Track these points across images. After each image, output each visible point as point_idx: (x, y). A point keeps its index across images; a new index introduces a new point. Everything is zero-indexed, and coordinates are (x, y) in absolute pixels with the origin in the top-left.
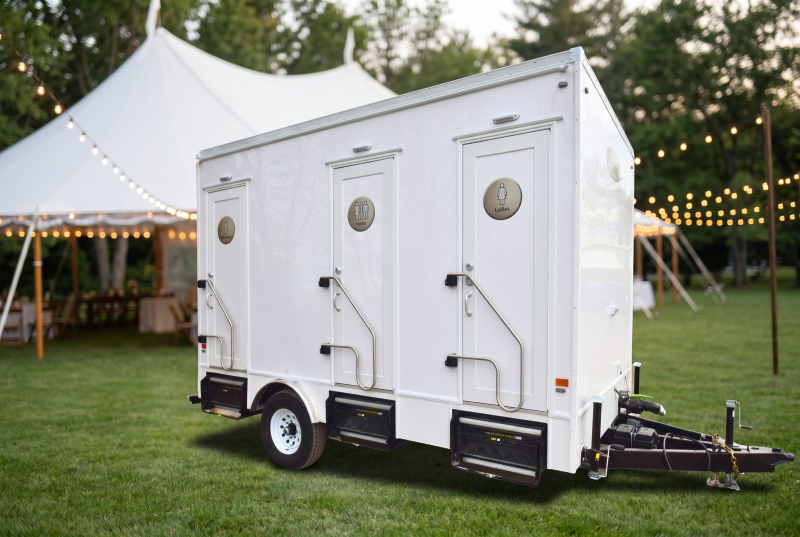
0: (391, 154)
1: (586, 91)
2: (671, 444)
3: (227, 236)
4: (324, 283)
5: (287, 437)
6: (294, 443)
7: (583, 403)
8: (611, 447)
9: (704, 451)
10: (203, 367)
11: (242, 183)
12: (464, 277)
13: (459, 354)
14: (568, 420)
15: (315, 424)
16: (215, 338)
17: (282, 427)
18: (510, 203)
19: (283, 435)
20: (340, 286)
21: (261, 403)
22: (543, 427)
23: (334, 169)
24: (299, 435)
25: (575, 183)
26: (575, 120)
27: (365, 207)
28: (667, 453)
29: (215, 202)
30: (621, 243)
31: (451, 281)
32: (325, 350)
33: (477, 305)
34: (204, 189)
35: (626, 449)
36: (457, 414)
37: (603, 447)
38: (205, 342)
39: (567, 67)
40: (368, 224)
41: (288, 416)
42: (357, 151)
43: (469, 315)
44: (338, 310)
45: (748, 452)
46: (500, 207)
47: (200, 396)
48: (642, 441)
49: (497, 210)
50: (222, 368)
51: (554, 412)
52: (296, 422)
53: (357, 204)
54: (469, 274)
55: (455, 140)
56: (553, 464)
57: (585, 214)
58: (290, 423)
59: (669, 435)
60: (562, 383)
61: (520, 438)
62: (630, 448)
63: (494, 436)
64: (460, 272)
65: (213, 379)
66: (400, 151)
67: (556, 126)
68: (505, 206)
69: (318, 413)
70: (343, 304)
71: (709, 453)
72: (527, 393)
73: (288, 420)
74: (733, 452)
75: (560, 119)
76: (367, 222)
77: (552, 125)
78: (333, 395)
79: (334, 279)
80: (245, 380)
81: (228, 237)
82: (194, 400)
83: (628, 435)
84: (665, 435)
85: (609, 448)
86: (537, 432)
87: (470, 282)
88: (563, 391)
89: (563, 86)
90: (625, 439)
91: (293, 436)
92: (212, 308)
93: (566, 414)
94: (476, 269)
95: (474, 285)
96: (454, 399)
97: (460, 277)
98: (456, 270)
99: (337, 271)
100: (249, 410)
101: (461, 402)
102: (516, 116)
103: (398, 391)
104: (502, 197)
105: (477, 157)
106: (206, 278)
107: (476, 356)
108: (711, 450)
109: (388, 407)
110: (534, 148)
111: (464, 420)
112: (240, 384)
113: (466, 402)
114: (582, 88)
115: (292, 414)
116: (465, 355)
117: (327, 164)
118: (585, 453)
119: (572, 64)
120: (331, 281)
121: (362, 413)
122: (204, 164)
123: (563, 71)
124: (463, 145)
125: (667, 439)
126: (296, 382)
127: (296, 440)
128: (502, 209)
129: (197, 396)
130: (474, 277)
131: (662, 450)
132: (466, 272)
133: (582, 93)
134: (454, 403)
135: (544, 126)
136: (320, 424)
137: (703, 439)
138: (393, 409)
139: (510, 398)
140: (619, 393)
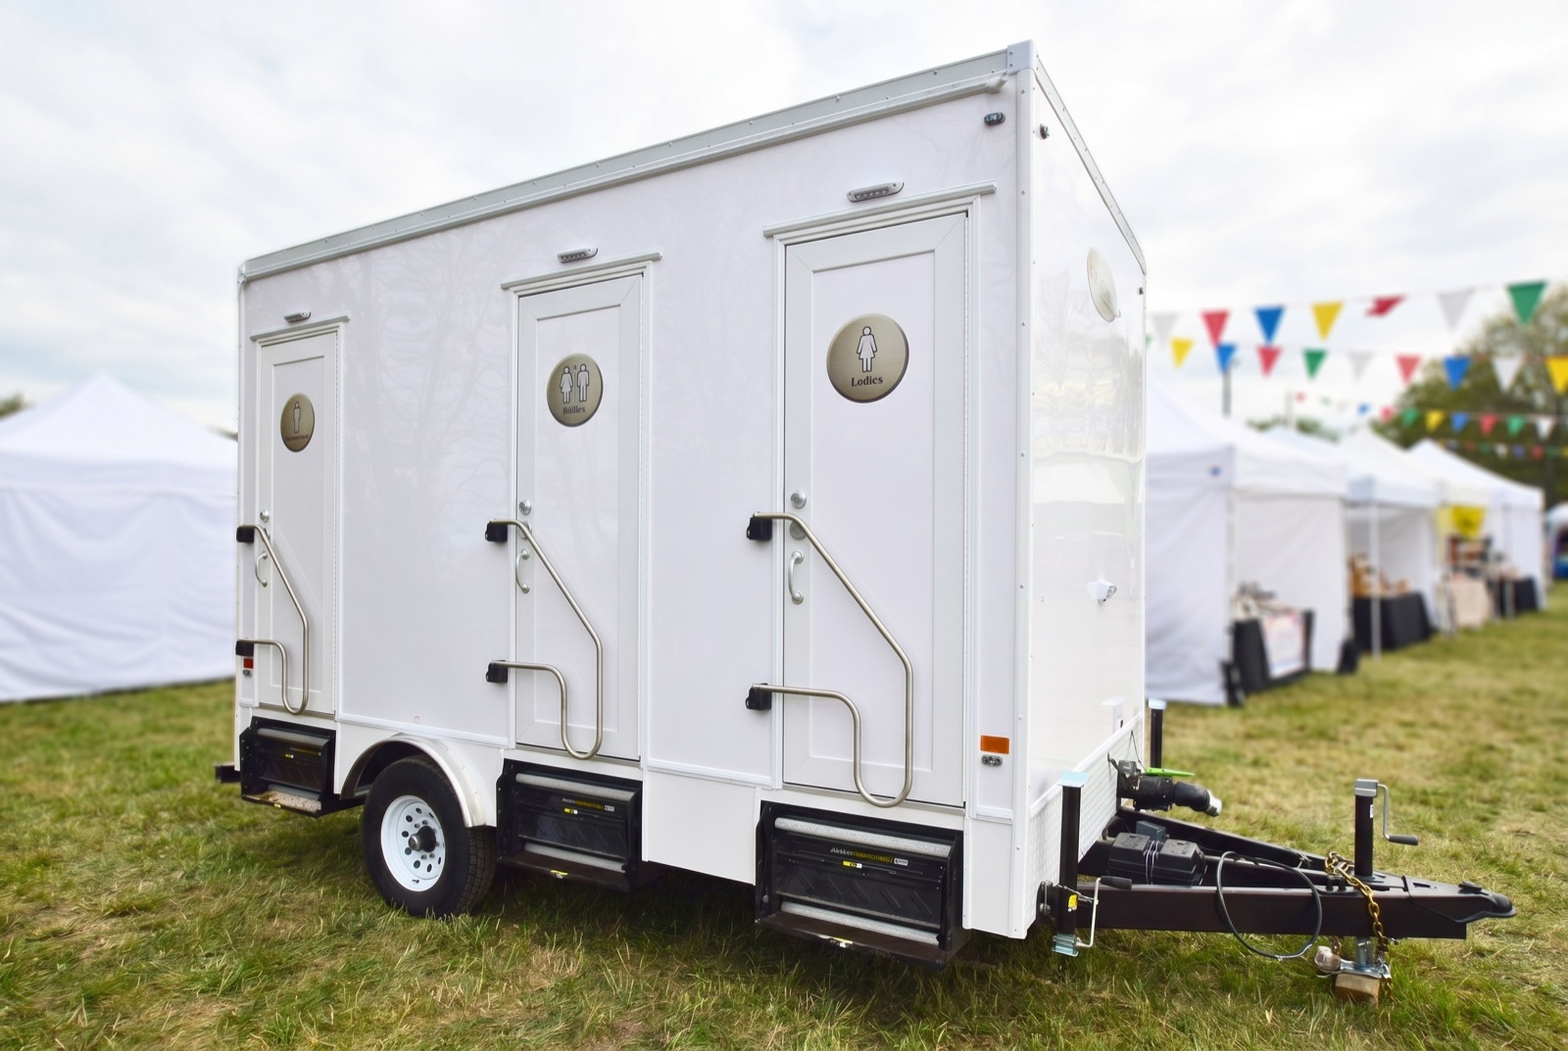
0: (636, 266)
1: (1044, 134)
2: (1233, 875)
3: (298, 435)
4: (497, 533)
5: (415, 856)
6: (429, 868)
7: (1042, 789)
8: (1102, 882)
9: (1308, 891)
10: (245, 706)
11: (328, 328)
12: (788, 523)
13: (775, 683)
14: (1008, 824)
15: (475, 829)
16: (271, 646)
17: (405, 834)
18: (884, 368)
19: (408, 852)
20: (527, 538)
21: (363, 783)
22: (955, 838)
23: (520, 296)
24: (440, 852)
25: (1020, 324)
26: (1020, 192)
27: (583, 376)
28: (1227, 896)
29: (275, 365)
30: (1118, 450)
31: (760, 530)
32: (498, 674)
33: (813, 582)
34: (254, 339)
35: (1135, 887)
36: (771, 811)
37: (1083, 882)
38: (252, 654)
39: (1002, 83)
40: (588, 412)
41: (418, 810)
42: (567, 259)
43: (797, 601)
44: (526, 591)
45: (1406, 894)
46: (864, 376)
47: (238, 768)
48: (1170, 869)
49: (856, 382)
50: (285, 710)
51: (979, 806)
52: (435, 824)
53: (567, 370)
54: (799, 516)
55: (769, 236)
56: (974, 917)
57: (1042, 387)
58: (422, 826)
59: (1227, 856)
60: (996, 746)
61: (904, 863)
62: (1145, 883)
63: (848, 858)
64: (778, 511)
65: (265, 732)
66: (656, 258)
67: (979, 206)
68: (873, 375)
69: (480, 806)
70: (536, 577)
71: (1318, 895)
72: (919, 768)
73: (419, 820)
74: (1372, 894)
75: (988, 192)
76: (588, 406)
77: (972, 203)
78: (512, 767)
79: (517, 525)
80: (331, 735)
81: (303, 437)
82: (225, 774)
83: (1137, 855)
84: (1220, 855)
85: (1097, 884)
86: (941, 850)
87: (798, 531)
88: (998, 762)
89: (994, 121)
90: (1132, 865)
91: (428, 854)
92: (265, 585)
93: (1003, 812)
94: (811, 504)
95: (807, 538)
96: (765, 779)
97: (778, 521)
98: (771, 505)
99: (524, 509)
100: (338, 795)
101: (779, 785)
102: (895, 185)
103: (650, 760)
104: (867, 354)
105: (815, 272)
106: (257, 522)
107: (812, 687)
108: (1323, 888)
109: (627, 796)
110: (933, 251)
111: (783, 823)
112: (322, 742)
113: (789, 786)
114: (1035, 127)
115: (425, 808)
116: (791, 686)
117: (505, 288)
118: (1045, 894)
119: (1014, 77)
120: (512, 529)
121: (572, 806)
122: (255, 287)
123: (993, 91)
124: (786, 246)
125: (1225, 864)
126: (434, 742)
127: (434, 862)
128: (869, 381)
129: (233, 767)
130: (807, 519)
131: (1215, 888)
132: (790, 511)
133: (1036, 138)
134: (766, 788)
135: (955, 205)
136: (484, 829)
137: (1304, 866)
138: (638, 800)
139: (882, 777)
140: (1120, 767)
